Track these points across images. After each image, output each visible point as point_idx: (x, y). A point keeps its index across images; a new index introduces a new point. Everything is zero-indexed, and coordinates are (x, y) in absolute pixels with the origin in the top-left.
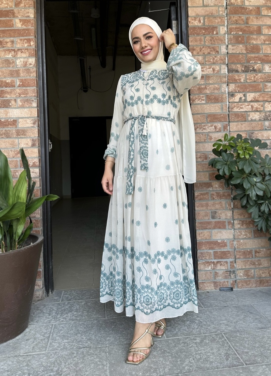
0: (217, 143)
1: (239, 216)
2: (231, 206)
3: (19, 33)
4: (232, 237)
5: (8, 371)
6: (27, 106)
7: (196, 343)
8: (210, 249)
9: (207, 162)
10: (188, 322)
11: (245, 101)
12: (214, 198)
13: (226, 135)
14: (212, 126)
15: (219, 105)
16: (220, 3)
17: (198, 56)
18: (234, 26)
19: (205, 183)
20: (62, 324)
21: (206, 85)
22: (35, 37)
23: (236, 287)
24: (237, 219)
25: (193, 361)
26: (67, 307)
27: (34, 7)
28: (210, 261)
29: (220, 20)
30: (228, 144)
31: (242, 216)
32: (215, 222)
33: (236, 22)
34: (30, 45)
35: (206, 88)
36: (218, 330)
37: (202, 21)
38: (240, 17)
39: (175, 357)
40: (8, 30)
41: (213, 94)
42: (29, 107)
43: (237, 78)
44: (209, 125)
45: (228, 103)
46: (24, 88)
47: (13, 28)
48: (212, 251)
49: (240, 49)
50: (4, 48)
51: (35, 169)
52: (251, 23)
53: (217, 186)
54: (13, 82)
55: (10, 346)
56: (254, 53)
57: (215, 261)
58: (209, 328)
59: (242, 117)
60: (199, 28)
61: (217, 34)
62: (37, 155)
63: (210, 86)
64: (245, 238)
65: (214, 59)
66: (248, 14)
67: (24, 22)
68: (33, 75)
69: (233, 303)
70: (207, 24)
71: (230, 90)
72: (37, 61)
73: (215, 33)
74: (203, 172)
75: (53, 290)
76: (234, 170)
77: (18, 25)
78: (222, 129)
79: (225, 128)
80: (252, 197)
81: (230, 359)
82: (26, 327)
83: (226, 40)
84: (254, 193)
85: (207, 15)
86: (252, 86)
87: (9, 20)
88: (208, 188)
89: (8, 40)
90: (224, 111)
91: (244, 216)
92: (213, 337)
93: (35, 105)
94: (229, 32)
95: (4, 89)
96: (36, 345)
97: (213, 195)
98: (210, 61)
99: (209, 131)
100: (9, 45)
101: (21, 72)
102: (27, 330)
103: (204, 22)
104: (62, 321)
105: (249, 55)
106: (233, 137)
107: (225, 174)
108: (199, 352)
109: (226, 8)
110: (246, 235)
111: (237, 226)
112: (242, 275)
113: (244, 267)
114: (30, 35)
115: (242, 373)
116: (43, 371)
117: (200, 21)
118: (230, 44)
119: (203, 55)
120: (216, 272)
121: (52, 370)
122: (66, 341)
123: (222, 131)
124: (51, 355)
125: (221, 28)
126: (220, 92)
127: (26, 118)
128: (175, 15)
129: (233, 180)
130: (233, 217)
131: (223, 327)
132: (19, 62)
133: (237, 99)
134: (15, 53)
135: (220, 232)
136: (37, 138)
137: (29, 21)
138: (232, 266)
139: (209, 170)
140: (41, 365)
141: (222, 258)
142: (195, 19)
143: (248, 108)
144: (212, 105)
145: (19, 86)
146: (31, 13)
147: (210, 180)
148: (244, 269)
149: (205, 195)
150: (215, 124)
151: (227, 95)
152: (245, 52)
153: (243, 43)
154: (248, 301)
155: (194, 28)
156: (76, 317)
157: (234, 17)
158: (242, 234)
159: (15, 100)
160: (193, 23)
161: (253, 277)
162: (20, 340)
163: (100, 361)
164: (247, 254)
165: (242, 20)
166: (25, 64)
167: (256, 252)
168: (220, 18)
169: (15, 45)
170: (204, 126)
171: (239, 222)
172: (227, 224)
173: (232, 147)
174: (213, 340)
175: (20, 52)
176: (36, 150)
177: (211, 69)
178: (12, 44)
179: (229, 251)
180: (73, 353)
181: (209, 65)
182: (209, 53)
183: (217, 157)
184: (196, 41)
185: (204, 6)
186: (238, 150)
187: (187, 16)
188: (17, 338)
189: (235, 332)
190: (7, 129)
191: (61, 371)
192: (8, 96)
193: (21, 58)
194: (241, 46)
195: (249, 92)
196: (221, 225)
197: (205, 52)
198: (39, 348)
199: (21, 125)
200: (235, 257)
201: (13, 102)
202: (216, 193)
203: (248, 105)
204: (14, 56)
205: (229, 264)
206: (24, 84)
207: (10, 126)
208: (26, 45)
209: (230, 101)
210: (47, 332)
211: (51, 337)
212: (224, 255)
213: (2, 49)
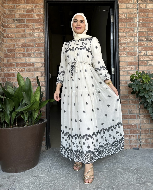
0: (133, 76)
1: (143, 112)
2: (139, 107)
3: (36, 21)
4: (139, 123)
5: (30, 183)
6: (39, 56)
7: (121, 173)
8: (128, 129)
9: (127, 85)
10: (117, 163)
11: (147, 55)
12: (130, 104)
13: (137, 71)
14: (130, 67)
15: (134, 57)
16: (134, 7)
17: (123, 33)
18: (141, 18)
19: (126, 96)
20: (55, 163)
21: (127, 47)
22: (44, 23)
23: (141, 148)
24: (142, 114)
25: (120, 181)
26: (57, 155)
27: (44, 8)
28: (128, 134)
29: (134, 15)
30: (138, 76)
31: (144, 112)
32: (131, 115)
33: (142, 16)
34: (41, 27)
35: (127, 49)
36: (132, 167)
37: (125, 16)
38: (144, 14)
39: (111, 179)
40: (31, 19)
41: (131, 52)
42: (40, 57)
43: (142, 44)
44: (128, 67)
45: (138, 56)
46: (38, 48)
47: (33, 18)
48: (129, 130)
49: (144, 29)
50: (28, 28)
51: (43, 87)
52: (150, 17)
53: (132, 97)
54: (33, 44)
55: (30, 172)
56: (151, 32)
57: (131, 134)
58: (128, 166)
59: (145, 63)
60: (124, 19)
61: (133, 22)
62: (44, 80)
63: (129, 48)
64: (146, 124)
65: (131, 34)
66: (148, 12)
67: (39, 15)
68: (43, 41)
69: (139, 155)
70: (128, 17)
71: (139, 50)
72: (45, 34)
73: (132, 21)
74: (125, 90)
75: (50, 147)
76: (141, 89)
77: (35, 17)
78: (135, 69)
79: (136, 68)
80: (150, 102)
81: (138, 180)
82: (38, 164)
83: (138, 25)
84: (151, 101)
85: (128, 13)
86: (150, 48)
87: (31, 14)
88: (127, 98)
89: (31, 24)
90: (136, 60)
91: (145, 113)
92: (129, 170)
93: (43, 56)
94: (139, 21)
95: (28, 48)
96: (43, 172)
97: (130, 101)
98: (129, 35)
99: (129, 70)
100: (31, 26)
101: (37, 40)
102: (38, 165)
103: (127, 16)
104: (55, 161)
105: (149, 33)
106: (140, 73)
107: (136, 91)
108: (123, 177)
109: (138, 9)
110: (146, 122)
111: (142, 117)
112: (144, 142)
113: (145, 138)
114: (41, 22)
115: (144, 187)
116: (47, 184)
117: (124, 16)
118: (139, 27)
119: (126, 32)
120: (131, 140)
121: (51, 183)
122: (57, 170)
123: (135, 70)
124: (50, 176)
125: (135, 19)
126: (134, 50)
127: (39, 62)
128: (112, 12)
129: (140, 94)
130: (140, 113)
131: (135, 166)
132: (36, 35)
133: (142, 54)
134: (34, 31)
135: (133, 120)
136: (44, 72)
137: (41, 15)
138: (139, 137)
139: (128, 89)
140: (46, 181)
141: (134, 133)
142: (122, 14)
143: (148, 59)
144: (130, 57)
145: (36, 47)
146: (42, 11)
147: (128, 94)
148: (145, 139)
149: (126, 102)
150: (131, 67)
151: (138, 52)
152: (147, 31)
153: (146, 27)
154: (147, 155)
155: (122, 19)
156: (61, 160)
157: (141, 14)
158: (144, 121)
159: (34, 54)
160: (121, 16)
161: (149, 143)
162: (35, 170)
163: (74, 180)
164: (146, 131)
165: (145, 15)
166: (39, 36)
167: (151, 130)
168: (134, 14)
169: (34, 27)
170: (126, 67)
171: (143, 115)
172: (136, 116)
173: (140, 77)
174: (130, 172)
175: (36, 30)
176: (43, 78)
177: (130, 39)
178: (33, 26)
179: (137, 130)
180: (61, 176)
181: (129, 37)
182: (129, 31)
183: (132, 82)
184: (122, 25)
185: (127, 8)
186: (143, 79)
187: (118, 13)
188: (33, 168)
189: (141, 168)
190: (29, 68)
191: (55, 184)
192: (30, 51)
193: (37, 33)
194: (145, 28)
195: (148, 51)
196: (134, 117)
197: (127, 31)
198: (44, 173)
199: (37, 65)
200: (141, 133)
201: (33, 54)
202: (132, 101)
203: (148, 57)
205: (137, 136)
206: (38, 46)
207: (31, 66)
208: (39, 27)
209: (139, 55)
210: (48, 166)
211: (50, 168)
212: (135, 132)
213: (27, 28)
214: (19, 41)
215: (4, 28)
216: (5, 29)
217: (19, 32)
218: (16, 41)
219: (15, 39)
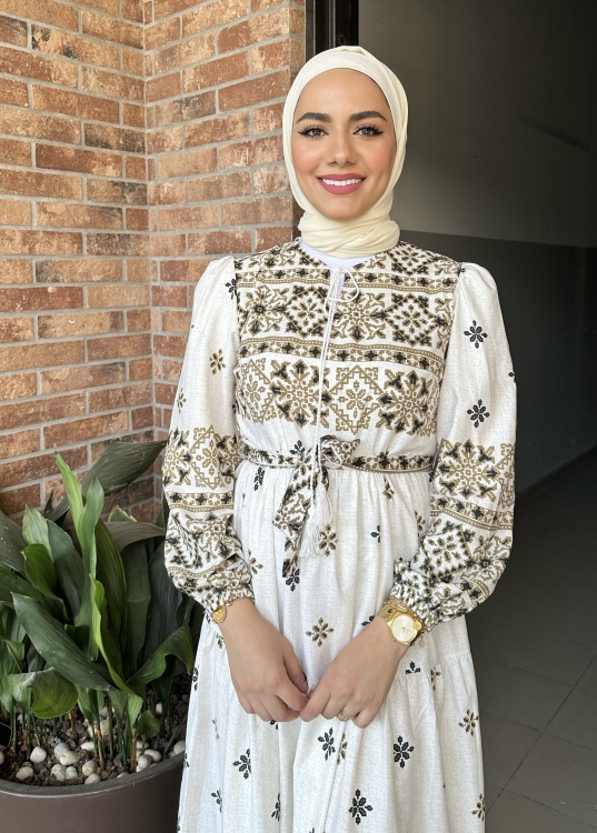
3: (258, 90)
40: (237, 86)
47: (246, 79)
50: (232, 142)
54: (247, 236)
67: (269, 53)
68: (288, 217)
77: (256, 66)
87: (239, 55)
89: (237, 114)
100: (240, 130)
101: (262, 208)
132: (259, 180)
134: (252, 154)
137: (278, 48)
146: (284, 22)
166: (271, 184)
169: (250, 130)
175: (260, 150)
178: (246, 126)
193: (262, 165)
204: (250, 162)
208: (272, 126)
213: (227, 144)
214: (199, 219)
215: (149, 153)
216: (151, 157)
217: (197, 170)
218: (188, 220)
219: (183, 210)
